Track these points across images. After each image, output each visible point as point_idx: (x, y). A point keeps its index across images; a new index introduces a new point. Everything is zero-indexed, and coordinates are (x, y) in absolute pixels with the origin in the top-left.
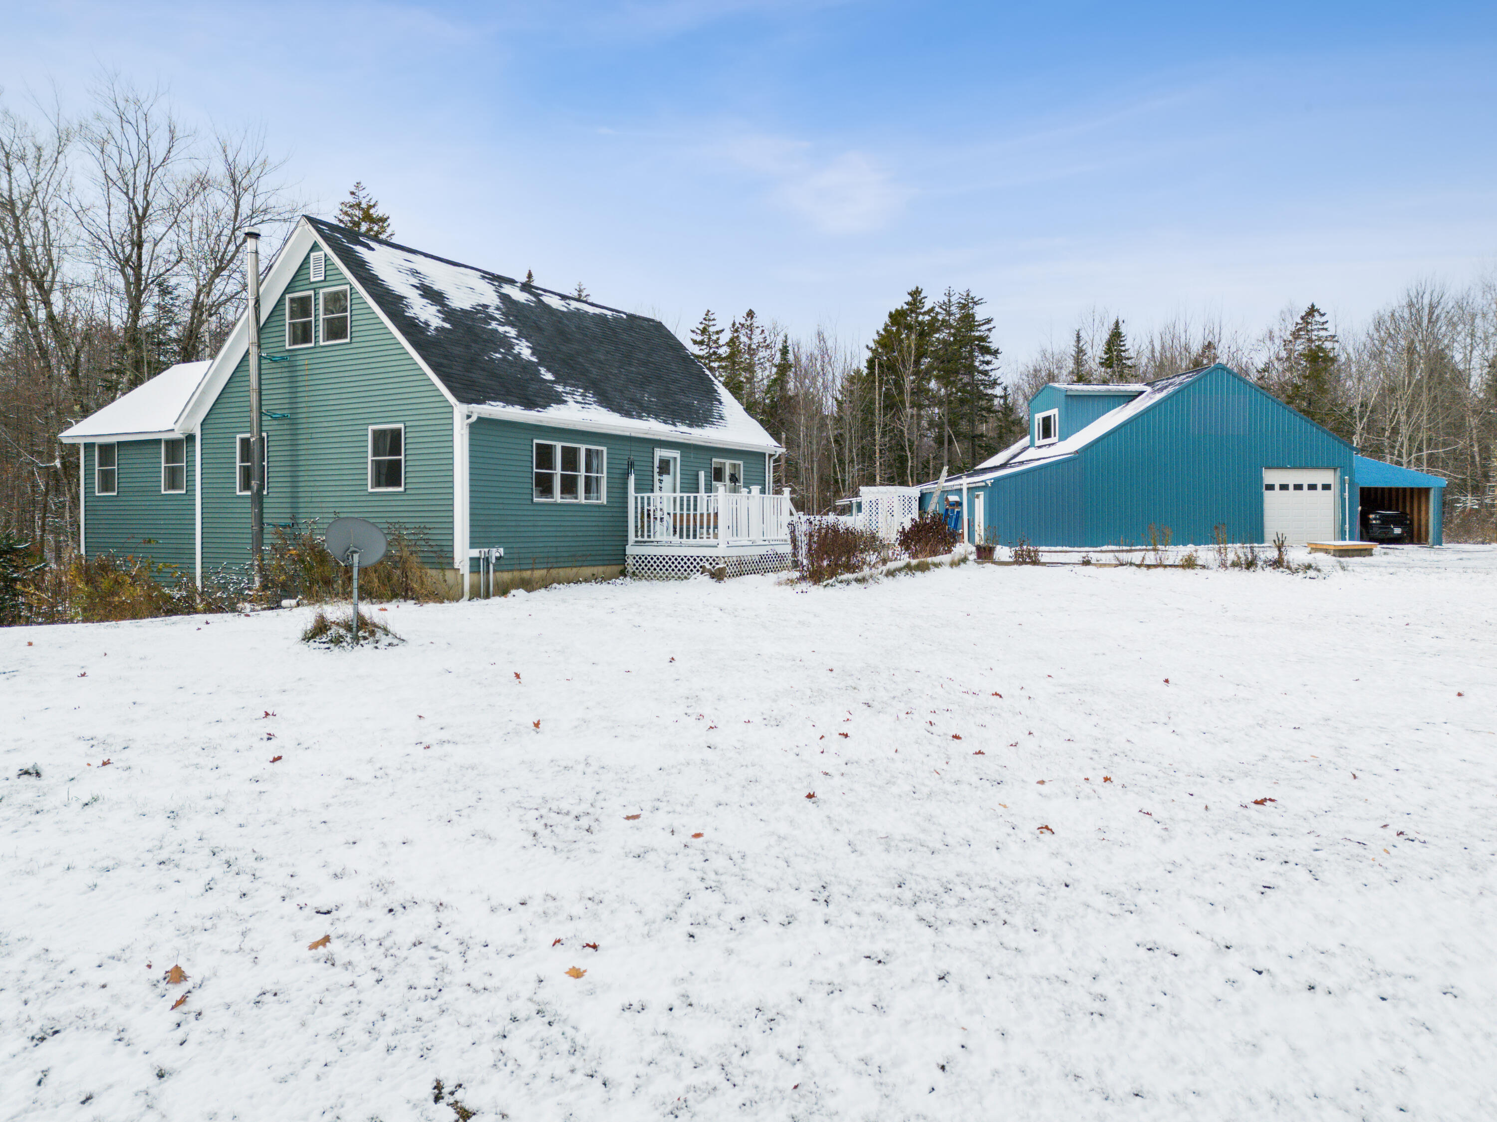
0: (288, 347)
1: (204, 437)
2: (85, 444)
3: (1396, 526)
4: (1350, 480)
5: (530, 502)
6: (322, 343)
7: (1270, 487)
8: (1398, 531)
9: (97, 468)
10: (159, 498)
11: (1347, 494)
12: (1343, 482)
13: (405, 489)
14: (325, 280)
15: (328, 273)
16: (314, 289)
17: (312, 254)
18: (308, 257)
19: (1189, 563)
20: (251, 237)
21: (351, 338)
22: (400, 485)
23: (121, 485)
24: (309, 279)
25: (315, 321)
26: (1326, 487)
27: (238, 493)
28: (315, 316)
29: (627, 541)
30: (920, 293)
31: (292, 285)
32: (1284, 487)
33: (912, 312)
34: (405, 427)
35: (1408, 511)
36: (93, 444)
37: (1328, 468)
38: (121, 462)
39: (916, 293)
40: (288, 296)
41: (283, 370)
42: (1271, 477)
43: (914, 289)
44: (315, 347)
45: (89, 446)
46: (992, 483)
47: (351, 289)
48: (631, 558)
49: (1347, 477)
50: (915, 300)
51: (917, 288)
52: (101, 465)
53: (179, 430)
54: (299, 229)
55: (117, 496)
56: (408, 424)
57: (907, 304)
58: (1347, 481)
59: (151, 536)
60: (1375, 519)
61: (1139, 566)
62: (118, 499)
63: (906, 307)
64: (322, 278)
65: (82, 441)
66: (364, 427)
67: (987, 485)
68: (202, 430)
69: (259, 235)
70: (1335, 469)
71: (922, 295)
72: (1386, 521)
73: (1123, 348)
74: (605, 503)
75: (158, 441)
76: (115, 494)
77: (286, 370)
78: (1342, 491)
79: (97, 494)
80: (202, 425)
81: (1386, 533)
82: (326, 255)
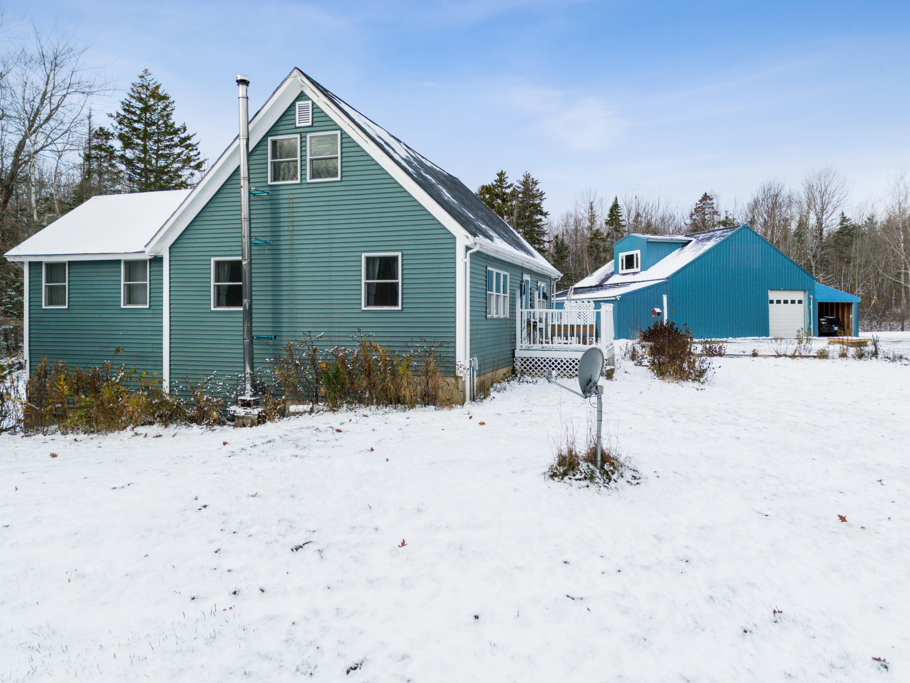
0: (270, 183)
1: (172, 258)
2: (30, 262)
3: (836, 325)
4: (814, 297)
5: (485, 319)
6: (309, 180)
7: (772, 302)
8: (836, 328)
9: (44, 284)
10: (118, 312)
11: (812, 306)
12: (809, 299)
13: (403, 308)
14: (312, 126)
15: (315, 120)
16: (300, 133)
17: (298, 103)
18: (293, 104)
19: (823, 355)
20: (242, 84)
21: (342, 177)
22: (396, 304)
23: (71, 299)
24: (295, 124)
25: (301, 161)
26: (800, 302)
27: (213, 309)
28: (301, 156)
29: (515, 346)
30: (504, 174)
31: (275, 129)
32: (778, 302)
33: (499, 186)
34: (403, 255)
35: (840, 317)
36: (40, 263)
37: (802, 290)
38: (71, 279)
39: (501, 174)
40: (270, 139)
41: (264, 202)
42: (773, 295)
43: (500, 172)
44: (301, 184)
45: (35, 266)
46: (620, 298)
47: (342, 134)
48: (520, 360)
49: (811, 296)
50: (501, 178)
51: (502, 171)
52: (47, 282)
53: (149, 253)
54: (290, 80)
55: (68, 309)
56: (405, 252)
57: (496, 181)
58: (812, 299)
59: (119, 345)
60: (824, 321)
61: (793, 356)
62: (68, 312)
63: (495, 183)
64: (310, 124)
65: (27, 260)
66: (359, 254)
67: (617, 299)
68: (170, 253)
69: (249, 83)
70: (805, 291)
71: (505, 176)
72: (830, 323)
73: (620, 214)
74: (508, 317)
75: (118, 262)
76: (66, 307)
77: (268, 202)
78: (809, 304)
79: (44, 307)
80: (170, 248)
81: (830, 330)
82: (313, 103)
